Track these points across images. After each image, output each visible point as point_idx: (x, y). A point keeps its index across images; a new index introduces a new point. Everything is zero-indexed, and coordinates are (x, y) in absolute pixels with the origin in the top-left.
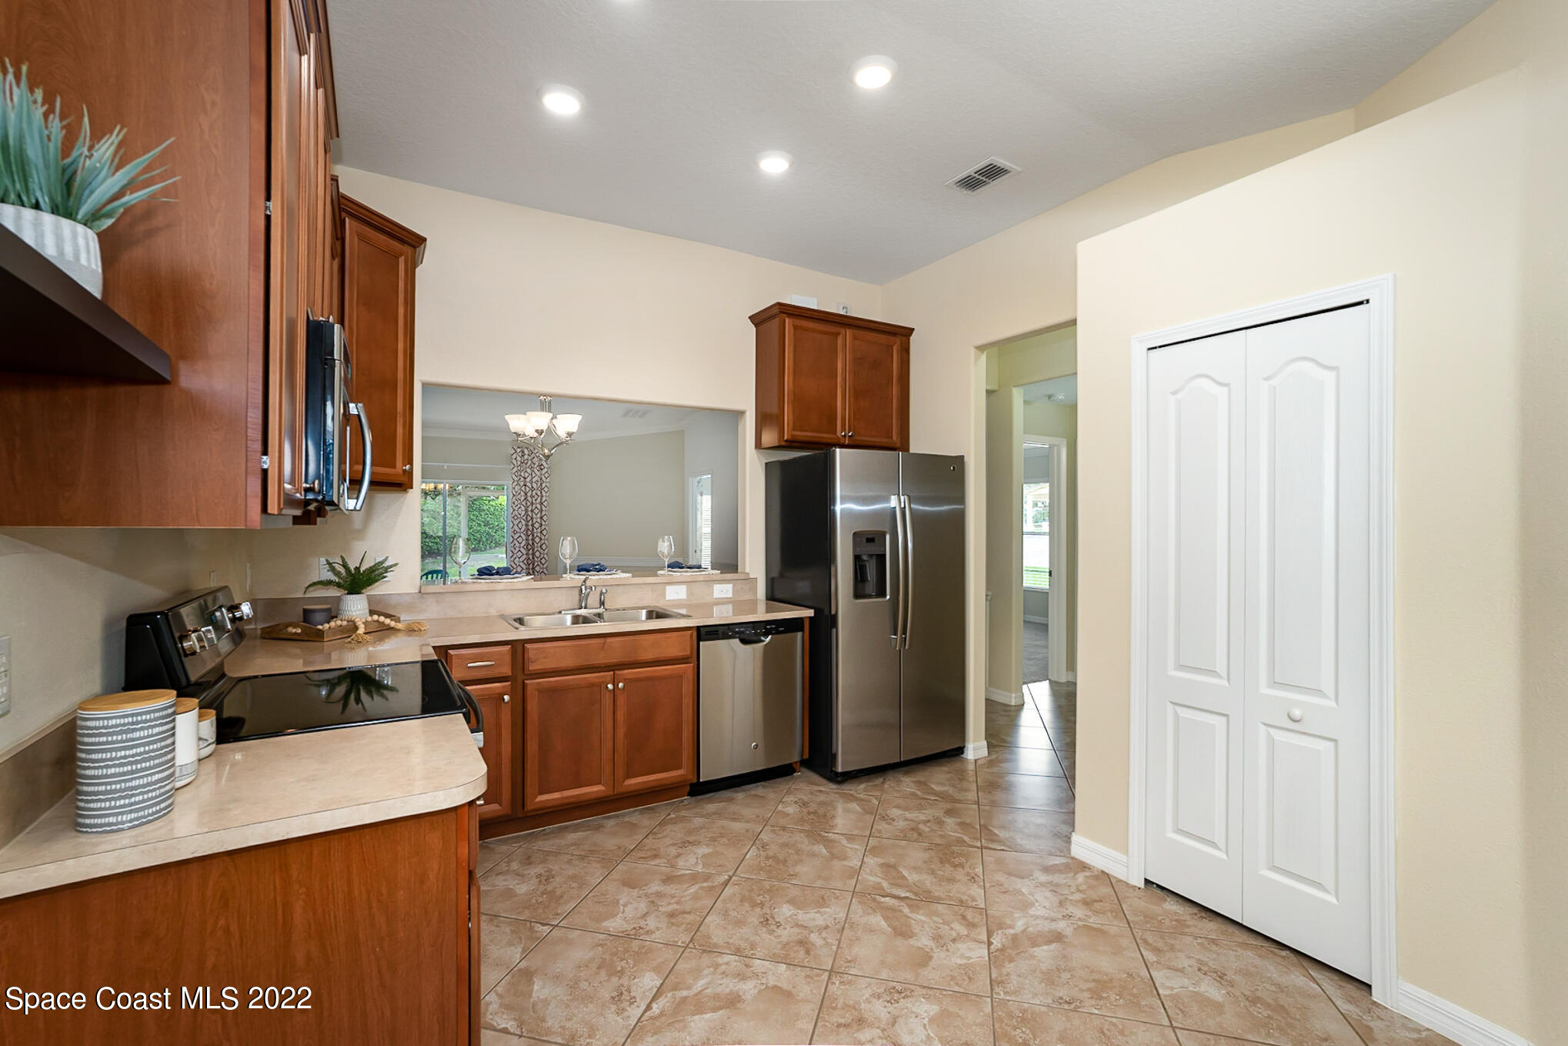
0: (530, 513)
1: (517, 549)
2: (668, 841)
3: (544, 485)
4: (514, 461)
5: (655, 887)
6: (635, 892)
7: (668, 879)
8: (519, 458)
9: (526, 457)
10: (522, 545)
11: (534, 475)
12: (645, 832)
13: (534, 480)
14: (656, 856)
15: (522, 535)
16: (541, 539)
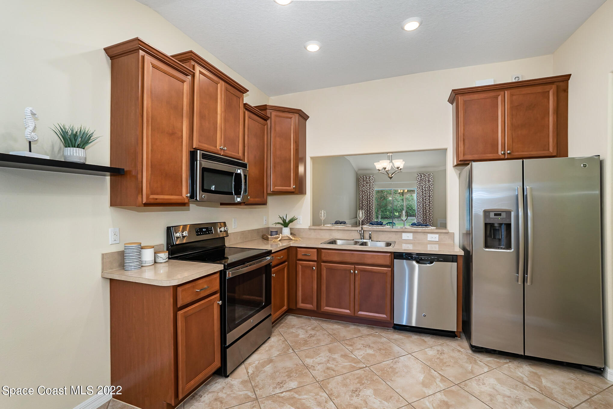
0: (424, 200)
1: (419, 215)
2: (363, 342)
3: (430, 189)
4: (418, 179)
5: (336, 356)
6: (328, 354)
7: (345, 356)
8: (420, 178)
9: (422, 177)
10: (421, 213)
11: (426, 185)
12: (360, 335)
13: (426, 187)
14: (351, 345)
15: (421, 209)
16: (429, 211)
